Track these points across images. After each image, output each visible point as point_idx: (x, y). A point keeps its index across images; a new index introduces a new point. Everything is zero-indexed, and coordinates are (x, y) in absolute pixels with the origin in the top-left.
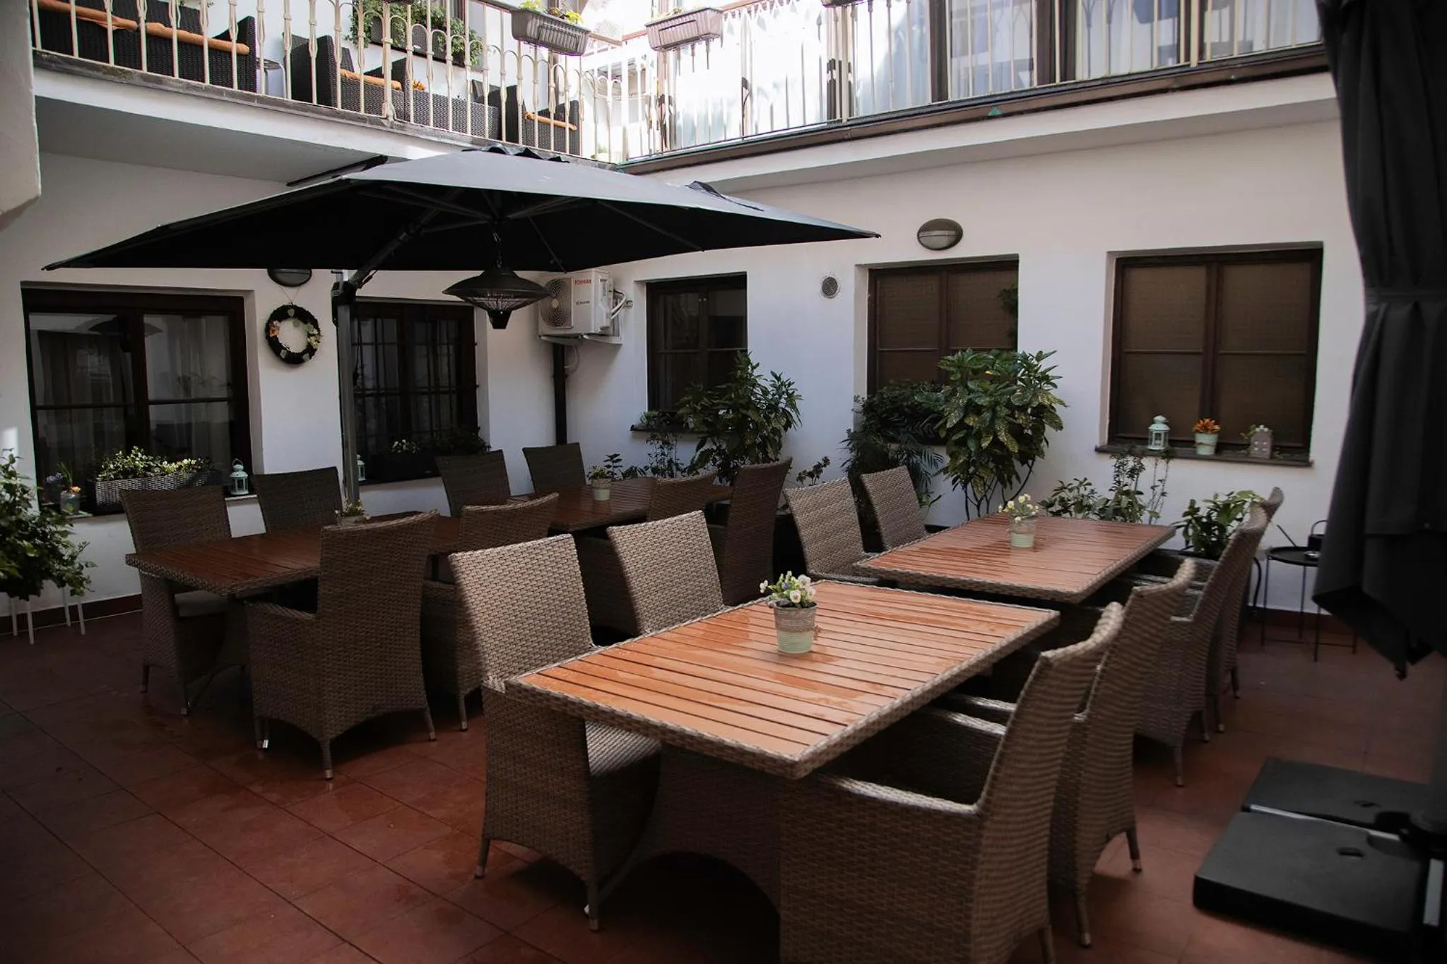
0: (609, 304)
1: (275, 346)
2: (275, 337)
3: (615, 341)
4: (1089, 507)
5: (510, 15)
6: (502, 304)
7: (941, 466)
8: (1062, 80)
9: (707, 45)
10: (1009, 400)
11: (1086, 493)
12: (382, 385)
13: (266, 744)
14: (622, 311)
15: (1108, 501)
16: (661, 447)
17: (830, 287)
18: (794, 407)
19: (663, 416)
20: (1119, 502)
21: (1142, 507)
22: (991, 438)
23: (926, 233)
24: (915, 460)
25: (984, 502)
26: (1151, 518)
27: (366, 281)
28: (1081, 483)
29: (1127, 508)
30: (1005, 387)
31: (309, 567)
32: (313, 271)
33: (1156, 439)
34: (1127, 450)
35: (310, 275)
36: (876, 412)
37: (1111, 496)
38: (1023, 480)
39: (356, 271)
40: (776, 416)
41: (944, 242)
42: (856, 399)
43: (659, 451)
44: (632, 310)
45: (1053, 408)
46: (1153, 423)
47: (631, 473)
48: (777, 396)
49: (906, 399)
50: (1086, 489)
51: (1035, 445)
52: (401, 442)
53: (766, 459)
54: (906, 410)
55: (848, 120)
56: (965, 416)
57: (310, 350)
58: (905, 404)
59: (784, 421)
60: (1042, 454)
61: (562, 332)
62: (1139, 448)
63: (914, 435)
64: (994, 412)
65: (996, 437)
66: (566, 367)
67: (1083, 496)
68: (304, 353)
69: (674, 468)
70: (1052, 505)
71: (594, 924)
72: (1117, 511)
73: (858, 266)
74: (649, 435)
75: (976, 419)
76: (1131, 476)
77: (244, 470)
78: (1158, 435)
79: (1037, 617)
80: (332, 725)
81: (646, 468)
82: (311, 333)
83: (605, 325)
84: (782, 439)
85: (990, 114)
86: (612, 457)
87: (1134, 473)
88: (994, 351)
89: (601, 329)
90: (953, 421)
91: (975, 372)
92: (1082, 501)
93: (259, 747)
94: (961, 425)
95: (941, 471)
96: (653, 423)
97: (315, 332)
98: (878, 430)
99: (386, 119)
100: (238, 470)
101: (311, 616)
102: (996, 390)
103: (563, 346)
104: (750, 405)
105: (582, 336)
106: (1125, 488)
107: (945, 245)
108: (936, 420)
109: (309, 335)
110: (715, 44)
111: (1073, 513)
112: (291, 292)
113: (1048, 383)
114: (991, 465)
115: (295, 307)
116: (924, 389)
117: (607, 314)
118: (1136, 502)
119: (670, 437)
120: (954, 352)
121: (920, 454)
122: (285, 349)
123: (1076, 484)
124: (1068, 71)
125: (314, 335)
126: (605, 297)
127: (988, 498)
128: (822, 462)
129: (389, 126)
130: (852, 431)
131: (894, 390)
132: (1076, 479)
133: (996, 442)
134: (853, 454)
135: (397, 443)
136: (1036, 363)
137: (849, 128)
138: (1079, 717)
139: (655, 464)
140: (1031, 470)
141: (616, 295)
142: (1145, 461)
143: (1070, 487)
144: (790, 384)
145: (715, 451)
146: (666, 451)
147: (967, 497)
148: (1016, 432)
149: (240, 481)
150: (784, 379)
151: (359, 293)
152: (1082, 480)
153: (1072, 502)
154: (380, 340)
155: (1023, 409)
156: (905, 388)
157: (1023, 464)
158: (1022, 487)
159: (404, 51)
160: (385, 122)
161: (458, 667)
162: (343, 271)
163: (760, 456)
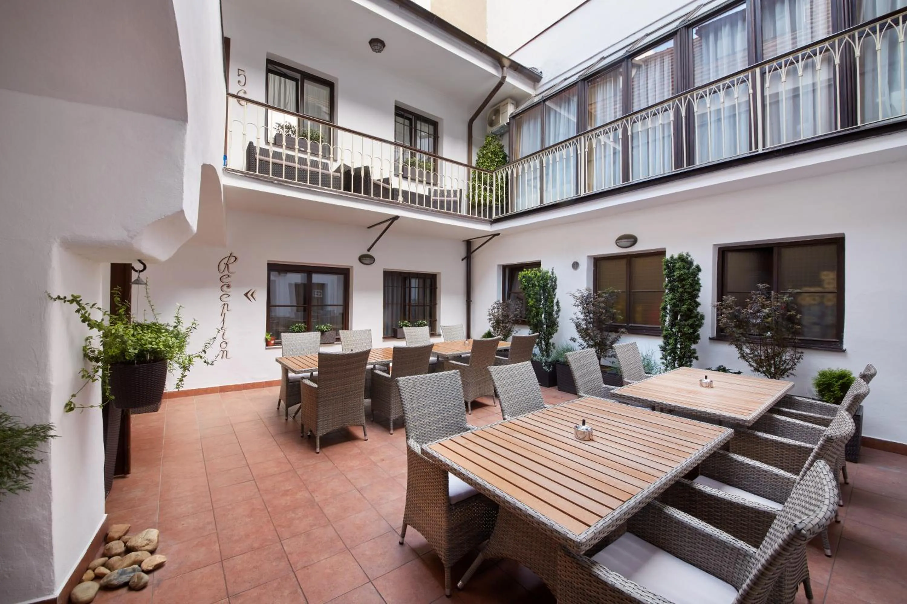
8: (687, 166)
17: (576, 266)
23: (620, 241)
35: (374, 261)
41: (628, 244)
66: (471, 298)
73: (588, 256)
103: (470, 290)
107: (630, 246)
112: (367, 267)
124: (691, 160)
160: (399, 204)
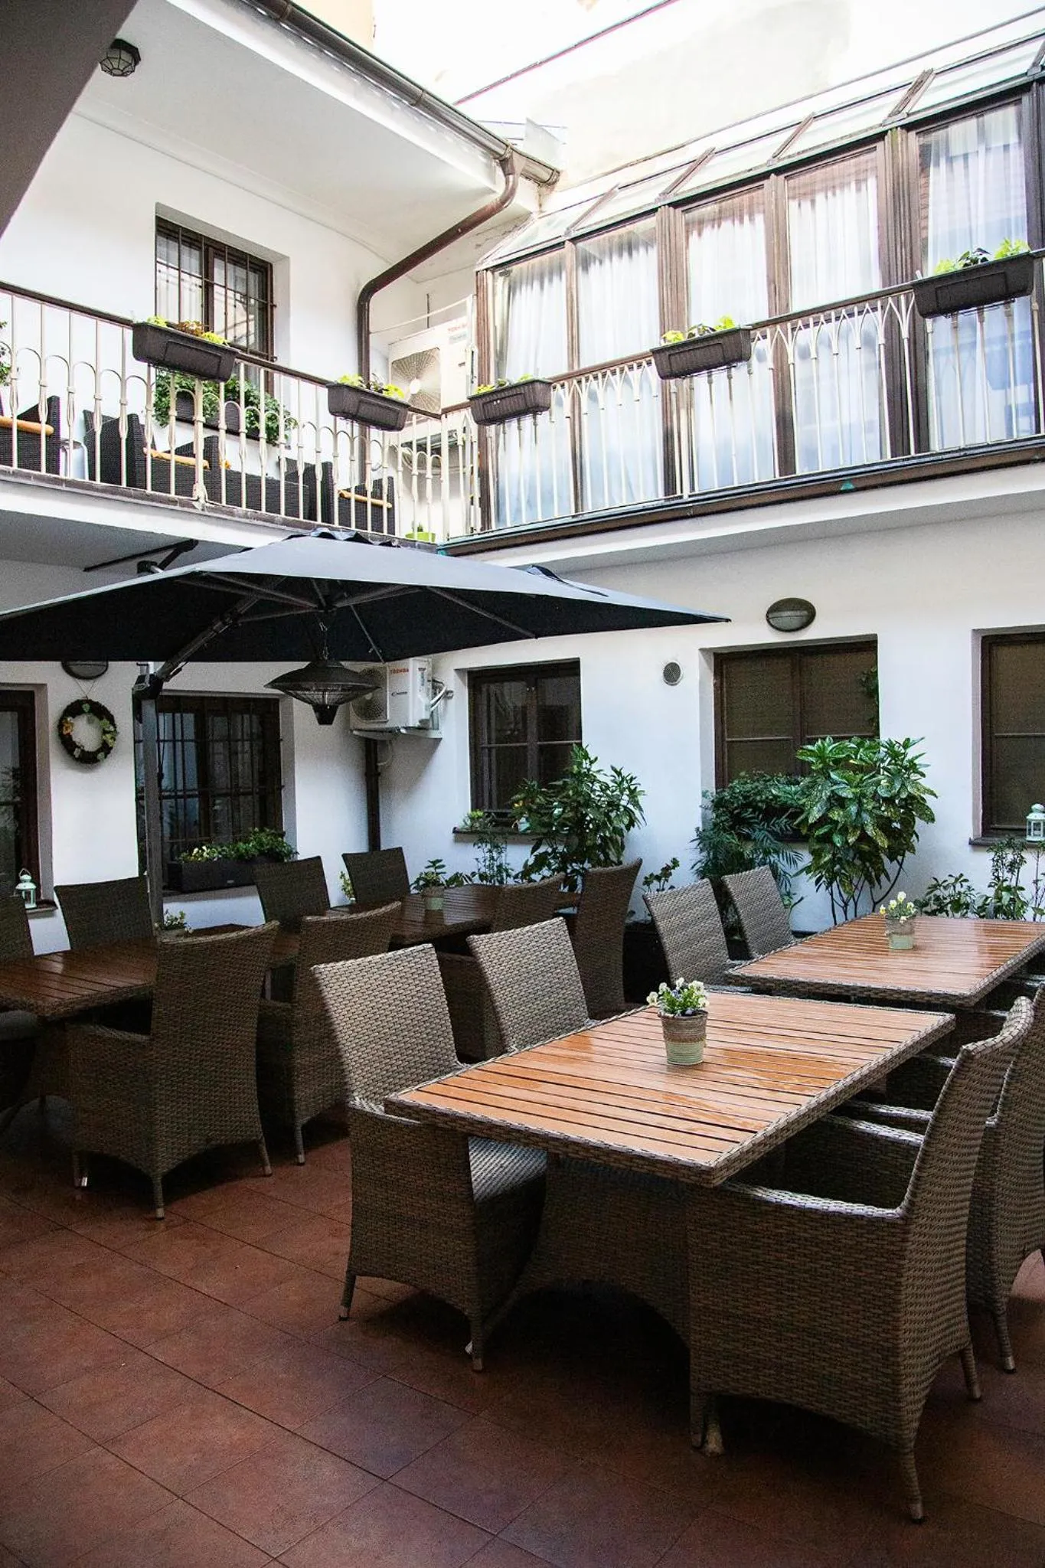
0: (428, 695)
1: (68, 744)
2: (69, 734)
3: (434, 734)
4: (967, 905)
5: (326, 390)
6: (328, 698)
7: (801, 865)
8: (916, 452)
9: (535, 418)
10: (876, 792)
11: (962, 890)
12: (180, 786)
13: (85, 1182)
14: (442, 702)
15: (987, 898)
16: (490, 851)
17: (672, 673)
18: (636, 804)
19: (487, 817)
20: (1000, 899)
21: (1025, 904)
22: (859, 832)
23: (777, 613)
24: (772, 859)
25: (851, 902)
26: (1035, 915)
27: (175, 674)
28: (957, 880)
29: (1009, 905)
30: (870, 778)
31: (136, 985)
32: (110, 663)
33: (1035, 829)
34: (1005, 842)
35: (107, 666)
36: (727, 807)
37: (991, 892)
38: (892, 878)
39: (163, 663)
40: (617, 815)
41: (796, 623)
42: (704, 795)
43: (488, 855)
44: (451, 702)
45: (923, 799)
46: (1032, 812)
47: (456, 879)
48: (617, 793)
49: (759, 793)
50: (962, 886)
51: (905, 839)
52: (201, 848)
53: (607, 862)
54: (760, 804)
55: (690, 496)
56: (828, 810)
57: (106, 749)
58: (758, 798)
59: (626, 820)
60: (912, 849)
61: (376, 726)
62: (1017, 841)
63: (769, 832)
64: (860, 804)
65: (863, 831)
66: (379, 764)
67: (959, 893)
68: (98, 751)
69: (504, 874)
70: (926, 904)
71: (478, 1364)
72: (998, 910)
73: (703, 650)
74: (476, 838)
75: (842, 813)
76: (1011, 871)
77: (31, 881)
78: (1037, 825)
79: (931, 1021)
80: (164, 1160)
81: (473, 874)
82: (107, 729)
83: (424, 717)
84: (624, 839)
85: (842, 489)
86: (433, 863)
87: (1013, 867)
88: (855, 739)
89: (420, 722)
90: (815, 814)
91: (837, 762)
92: (959, 899)
93: (77, 1185)
94: (824, 820)
95: (802, 871)
96: (477, 825)
97: (112, 728)
98: (732, 827)
99: (197, 500)
100: (25, 881)
101: (144, 1037)
102: (861, 781)
103: (375, 742)
104: (588, 802)
105: (399, 730)
106: (1005, 884)
107: (797, 626)
108: (793, 816)
109: (105, 732)
110: (542, 417)
111: (950, 913)
112: (85, 685)
113: (916, 772)
114: (858, 862)
115: (90, 702)
116: (778, 781)
117: (426, 706)
118: (1018, 897)
119: (499, 840)
120: (812, 742)
121: (777, 852)
122: (79, 747)
123: (952, 880)
124: (923, 442)
125: (109, 732)
126: (424, 687)
127: (856, 898)
128: (671, 864)
129: (200, 508)
130: (701, 830)
131: (746, 783)
132: (950, 876)
133: (864, 837)
134: (705, 854)
135: (196, 850)
136: (903, 751)
137: (691, 505)
138: (991, 1122)
139: (483, 870)
140: (901, 867)
141: (435, 686)
142: (1025, 854)
143: (945, 884)
144: (632, 779)
145: (550, 854)
146: (495, 855)
147: (832, 899)
148: (884, 825)
149: (28, 892)
150: (624, 773)
151: (166, 686)
152: (958, 876)
153: (948, 900)
154: (179, 737)
155: (889, 801)
156: (758, 781)
157: (891, 861)
158: (893, 885)
159: (216, 428)
160: (196, 504)
161: (294, 1094)
162: (149, 663)
163: (602, 857)
